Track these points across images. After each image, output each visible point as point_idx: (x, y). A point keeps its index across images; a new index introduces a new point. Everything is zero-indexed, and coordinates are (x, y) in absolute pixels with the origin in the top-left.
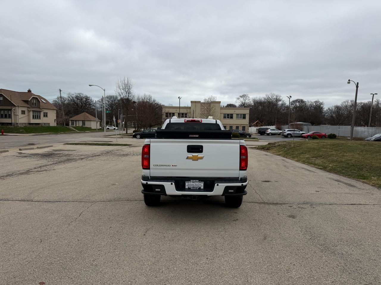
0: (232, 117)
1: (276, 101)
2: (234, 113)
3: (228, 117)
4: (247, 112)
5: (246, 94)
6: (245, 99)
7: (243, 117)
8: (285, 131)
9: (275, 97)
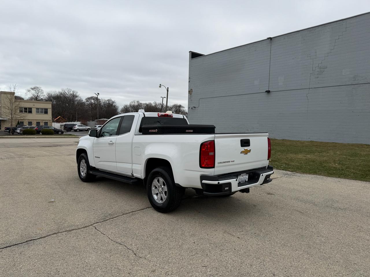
0: (30, 112)
1: (73, 97)
2: (34, 107)
3: (26, 112)
4: (49, 106)
5: (38, 86)
6: (37, 92)
7: (45, 112)
8: (96, 127)
9: (71, 93)
